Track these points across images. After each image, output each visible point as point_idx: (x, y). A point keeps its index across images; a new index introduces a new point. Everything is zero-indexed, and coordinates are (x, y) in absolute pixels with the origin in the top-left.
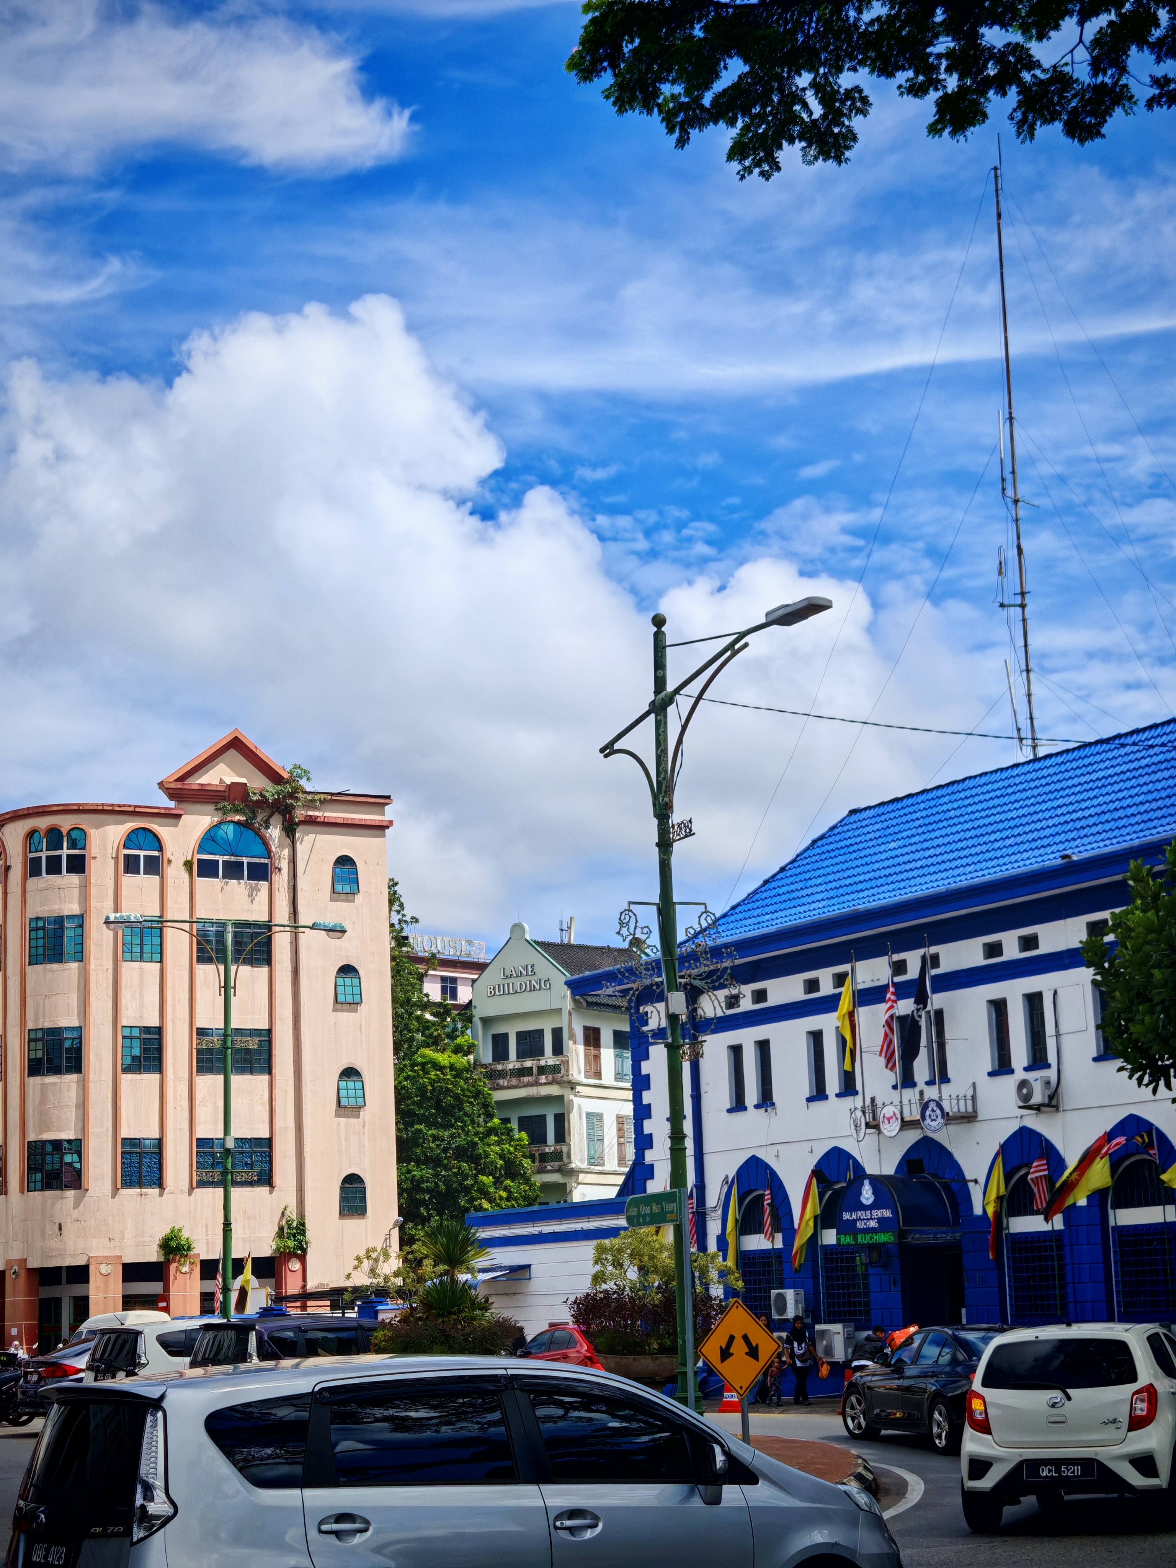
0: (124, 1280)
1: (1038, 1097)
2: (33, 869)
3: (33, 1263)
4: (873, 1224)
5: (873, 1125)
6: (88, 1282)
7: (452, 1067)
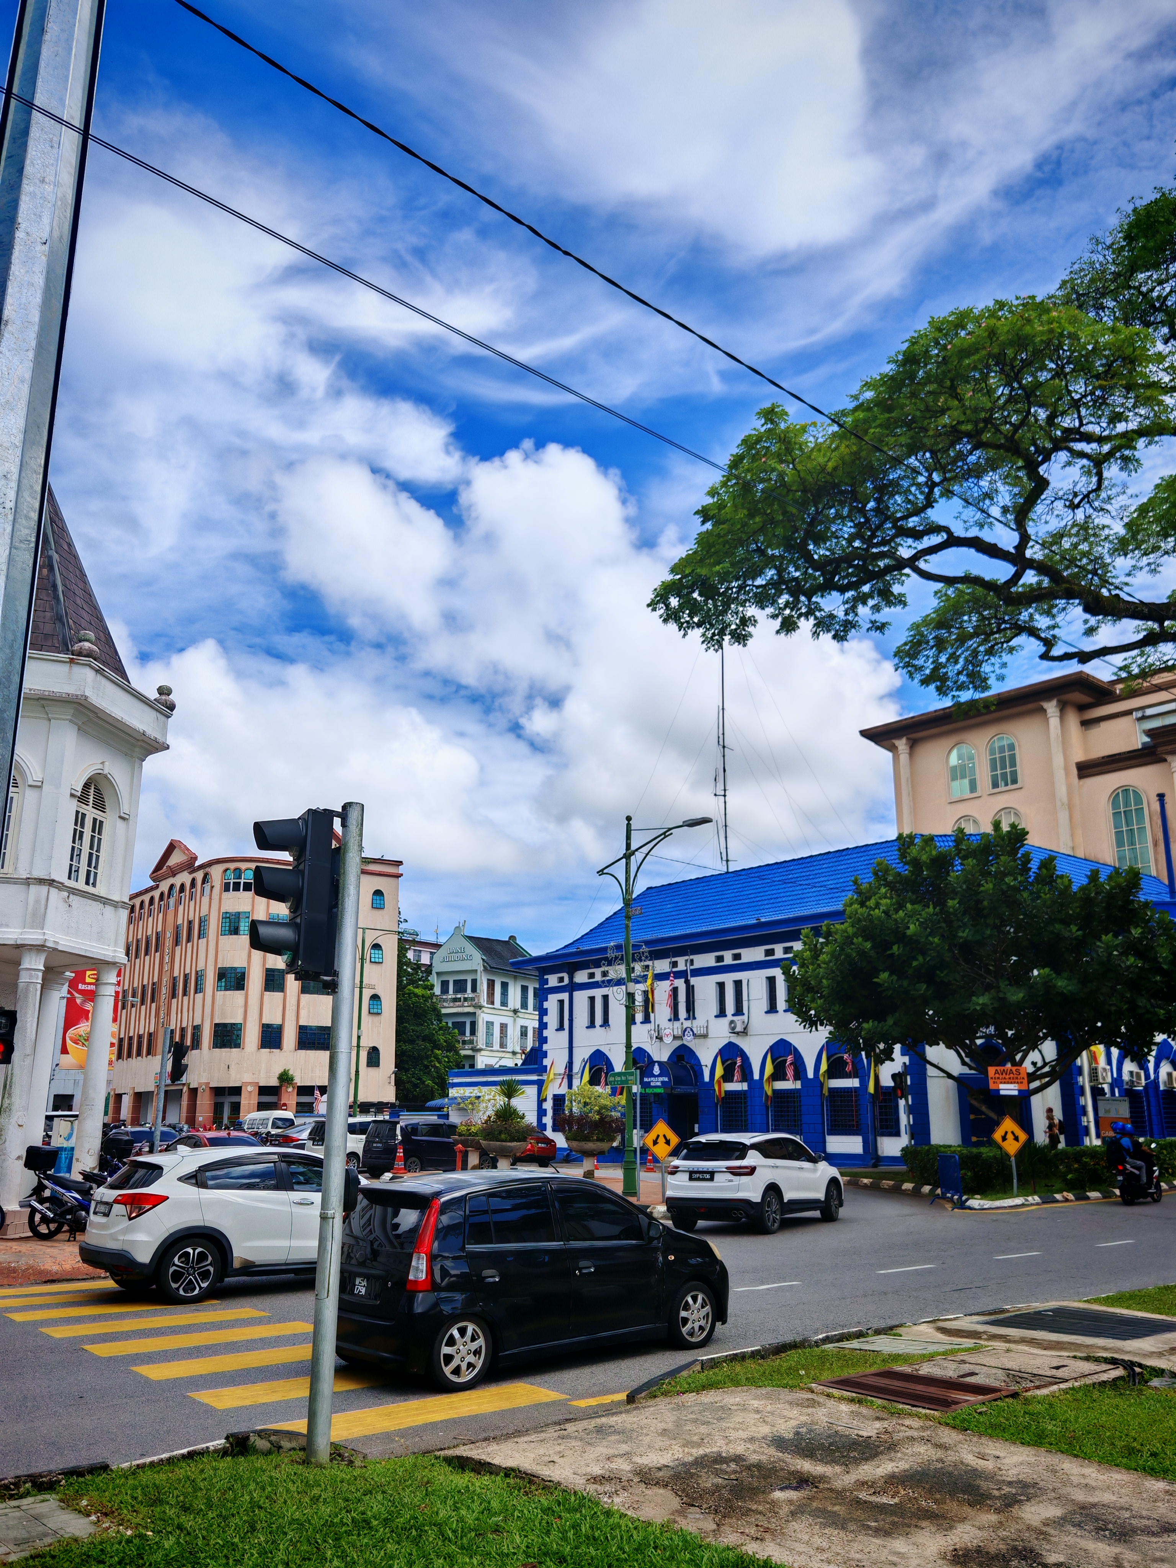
0: (259, 1094)
1: (739, 1028)
2: (226, 888)
3: (213, 1085)
4: (659, 1084)
5: (660, 1038)
6: (240, 1095)
7: (423, 996)
